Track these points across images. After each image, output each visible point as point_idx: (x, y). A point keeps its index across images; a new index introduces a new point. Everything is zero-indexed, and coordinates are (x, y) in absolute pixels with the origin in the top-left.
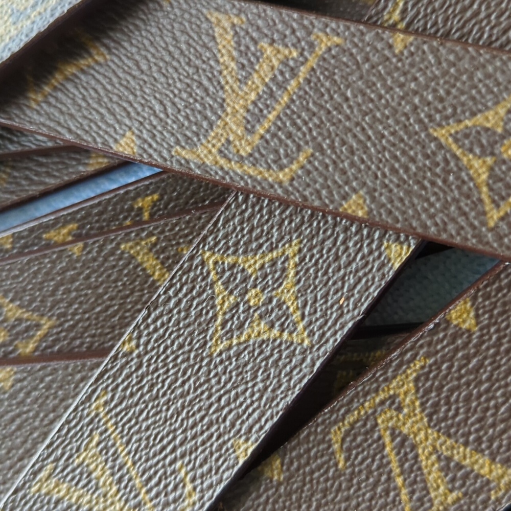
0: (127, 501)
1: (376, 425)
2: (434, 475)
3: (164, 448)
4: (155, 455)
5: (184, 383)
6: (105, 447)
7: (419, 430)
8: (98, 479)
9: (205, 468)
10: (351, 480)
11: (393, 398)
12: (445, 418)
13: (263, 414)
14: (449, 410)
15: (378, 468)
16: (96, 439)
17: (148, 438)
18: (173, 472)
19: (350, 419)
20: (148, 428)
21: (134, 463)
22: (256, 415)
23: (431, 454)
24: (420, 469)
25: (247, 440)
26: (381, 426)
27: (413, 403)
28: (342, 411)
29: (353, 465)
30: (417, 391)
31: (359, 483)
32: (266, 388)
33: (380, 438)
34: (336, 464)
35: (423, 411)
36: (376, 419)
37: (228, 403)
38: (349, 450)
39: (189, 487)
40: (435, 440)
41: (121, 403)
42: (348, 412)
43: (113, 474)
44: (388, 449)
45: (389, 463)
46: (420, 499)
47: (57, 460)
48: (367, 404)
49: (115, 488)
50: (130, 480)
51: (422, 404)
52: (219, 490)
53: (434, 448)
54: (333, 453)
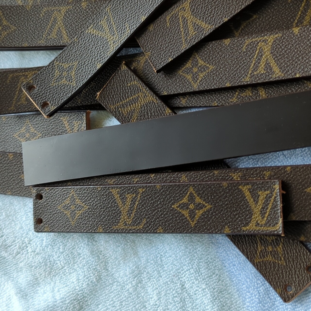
0: (111, 33)
1: (178, 15)
2: (191, 28)
3: (123, 19)
4: (120, 21)
5: (131, 3)
6: (108, 20)
7: (189, 16)
8: (104, 28)
9: (133, 24)
10: (170, 29)
11: (183, 8)
12: (196, 13)
13: (150, 9)
14: (197, 10)
15: (177, 26)
16: (106, 18)
17: (119, 17)
18: (125, 25)
19: (172, 13)
20: (120, 15)
21: (115, 24)
22: (148, 10)
23: (191, 22)
24: (187, 26)
25: (144, 16)
26: (180, 15)
27: (188, 9)
28: (171, 11)
29: (171, 25)
30: (190, 6)
31: (172, 30)
32: (152, 3)
33: (179, 18)
34: (167, 26)
35: (190, 11)
36: (178, 13)
37: (142, 8)
38: (171, 22)
39: (128, 29)
40: (192, 18)
41: (114, 8)
42: (172, 12)
43: (108, 27)
44: (180, 21)
45: (180, 25)
46: (186, 34)
47: (94, 24)
48: (177, 10)
49: (108, 31)
50: (113, 28)
51: (190, 9)
52: (135, 29)
53: (192, 20)
54: (166, 23)
